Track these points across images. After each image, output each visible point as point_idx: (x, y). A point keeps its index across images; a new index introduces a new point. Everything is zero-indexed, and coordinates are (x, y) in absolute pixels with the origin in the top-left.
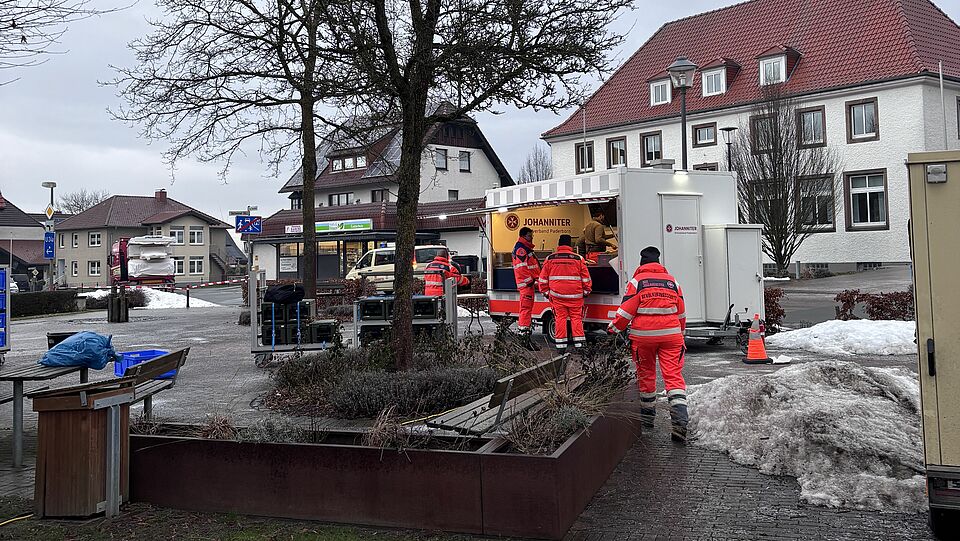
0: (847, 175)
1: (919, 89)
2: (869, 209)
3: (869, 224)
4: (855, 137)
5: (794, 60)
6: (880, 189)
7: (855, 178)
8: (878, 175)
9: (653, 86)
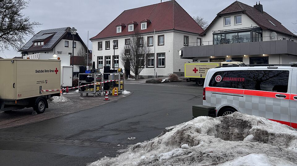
0: (157, 54)
1: (173, 33)
2: (162, 63)
3: (162, 66)
4: (160, 44)
5: (149, 23)
6: (164, 58)
7: (159, 55)
8: (164, 54)
9: (117, 28)
